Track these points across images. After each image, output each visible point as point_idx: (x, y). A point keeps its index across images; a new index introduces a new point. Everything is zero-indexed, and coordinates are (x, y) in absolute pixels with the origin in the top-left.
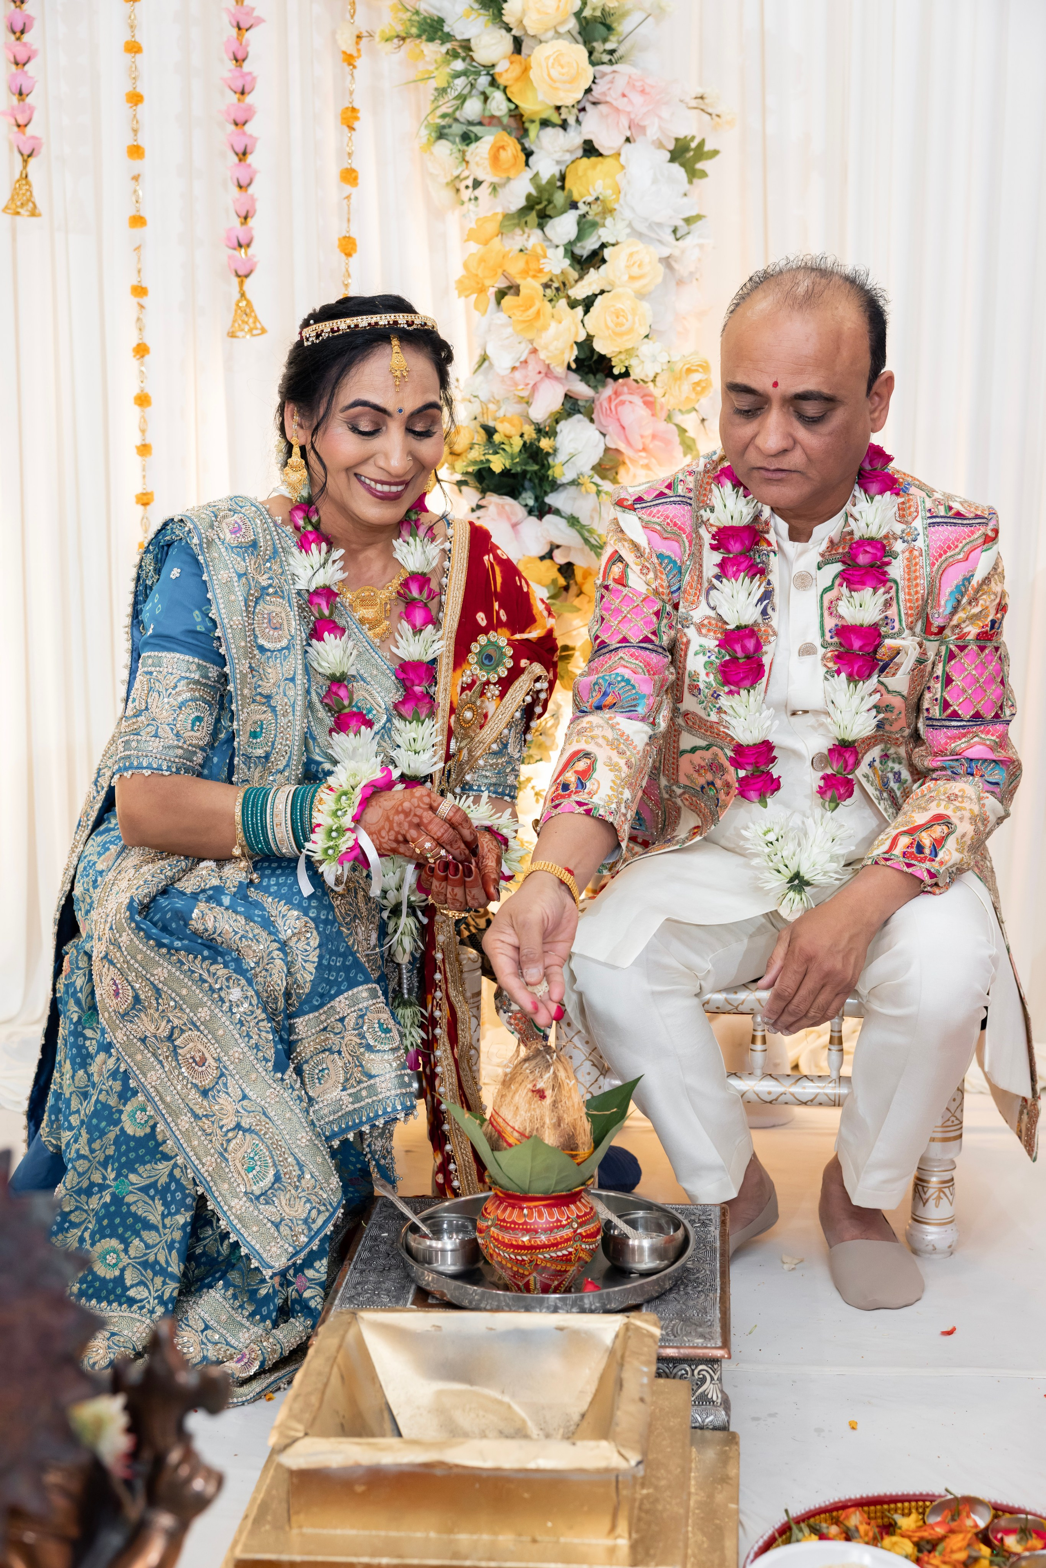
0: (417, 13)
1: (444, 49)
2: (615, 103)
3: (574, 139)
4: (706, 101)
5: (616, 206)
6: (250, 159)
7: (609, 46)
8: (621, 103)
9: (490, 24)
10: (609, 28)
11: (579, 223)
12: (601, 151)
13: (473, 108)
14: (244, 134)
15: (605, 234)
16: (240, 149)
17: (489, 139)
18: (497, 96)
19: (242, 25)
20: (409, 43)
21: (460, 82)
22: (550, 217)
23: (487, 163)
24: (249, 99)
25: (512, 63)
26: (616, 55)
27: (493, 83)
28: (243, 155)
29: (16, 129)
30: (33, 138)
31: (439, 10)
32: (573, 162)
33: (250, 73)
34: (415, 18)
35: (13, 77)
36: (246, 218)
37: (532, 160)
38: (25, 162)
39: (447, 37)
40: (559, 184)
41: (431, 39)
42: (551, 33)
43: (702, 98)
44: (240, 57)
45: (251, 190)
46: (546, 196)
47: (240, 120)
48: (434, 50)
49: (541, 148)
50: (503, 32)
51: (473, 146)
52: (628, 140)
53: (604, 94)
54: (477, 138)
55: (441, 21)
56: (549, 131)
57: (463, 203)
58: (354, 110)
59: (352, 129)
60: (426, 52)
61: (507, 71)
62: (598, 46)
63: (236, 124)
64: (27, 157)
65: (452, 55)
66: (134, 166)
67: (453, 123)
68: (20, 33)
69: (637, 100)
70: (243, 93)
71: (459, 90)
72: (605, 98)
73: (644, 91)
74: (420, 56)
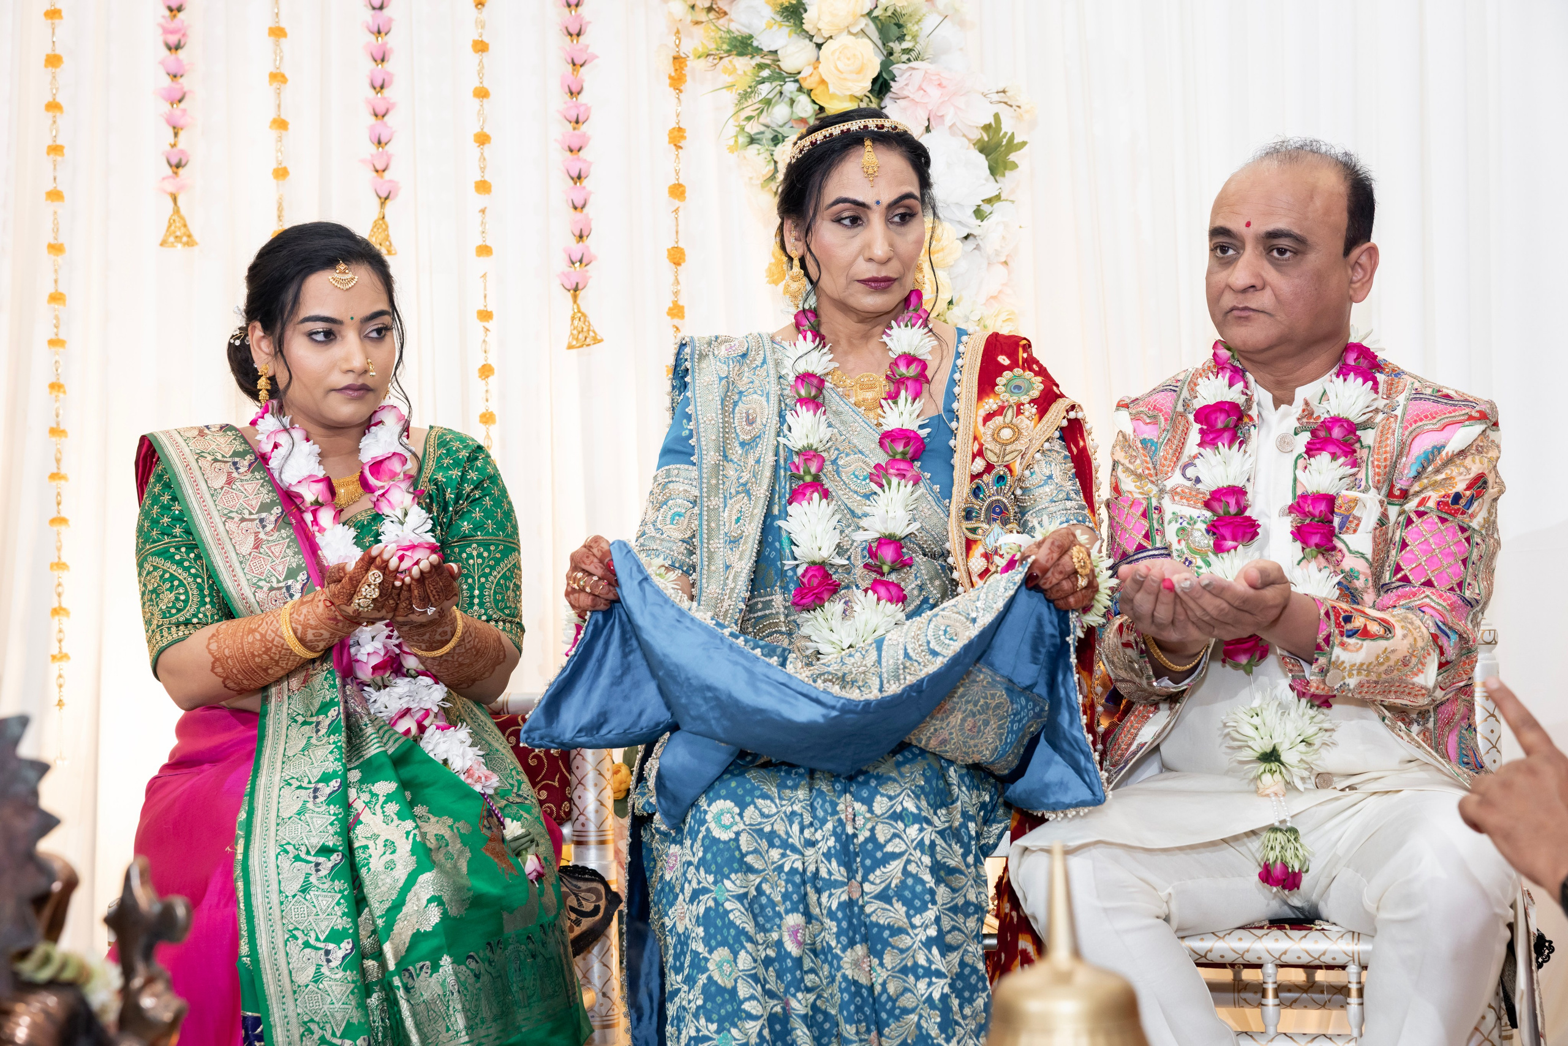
0: (729, 31)
1: (754, 62)
2: (911, 96)
4: (1008, 94)
6: (585, 181)
7: (906, 45)
8: (918, 96)
9: (794, 36)
10: (899, 26)
13: (780, 113)
14: (579, 159)
16: (575, 174)
18: (803, 99)
19: (576, 62)
20: (723, 61)
21: (765, 89)
24: (584, 128)
25: (815, 69)
26: (913, 54)
27: (800, 89)
28: (578, 179)
29: (375, 174)
30: (390, 181)
31: (748, 28)
33: (585, 104)
34: (727, 36)
35: (372, 128)
36: (581, 237)
38: (383, 204)
39: (758, 50)
41: (741, 54)
43: (1003, 92)
44: (575, 89)
45: (586, 210)
47: (575, 146)
48: (744, 65)
50: (807, 41)
51: (780, 145)
52: (929, 129)
53: (903, 90)
54: (784, 138)
55: (751, 37)
58: (680, 129)
59: (679, 147)
60: (738, 66)
61: (810, 77)
62: (897, 47)
63: (571, 151)
64: (384, 200)
65: (761, 67)
66: (482, 200)
67: (763, 129)
68: (380, 87)
69: (934, 93)
70: (577, 122)
71: (763, 95)
72: (905, 93)
73: (941, 84)
74: (731, 71)
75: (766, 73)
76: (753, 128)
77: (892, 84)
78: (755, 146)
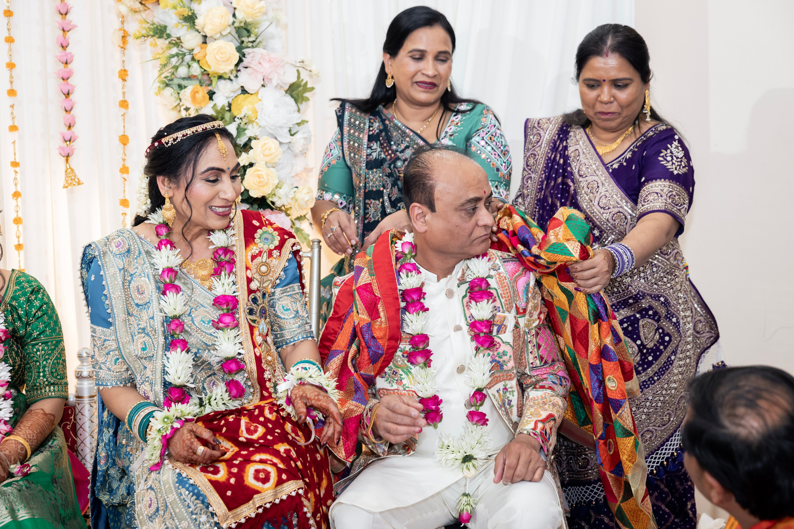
0: (153, 24)
1: (167, 42)
2: (255, 68)
3: (236, 85)
4: (305, 63)
5: (254, 119)
6: (71, 97)
7: (251, 39)
8: (257, 67)
9: (190, 30)
10: (248, 31)
11: (238, 129)
12: (249, 91)
13: (183, 71)
14: (68, 84)
15: (250, 133)
16: (66, 92)
17: (191, 86)
18: (195, 65)
19: (65, 29)
20: (150, 40)
21: (174, 61)
23: (190, 99)
24: (70, 66)
25: (201, 48)
26: (255, 44)
27: (193, 59)
28: (68, 95)
31: (164, 22)
32: (236, 97)
33: (70, 53)
34: (152, 27)
36: (70, 127)
37: (214, 97)
39: (169, 36)
40: (227, 108)
41: (160, 37)
42: (218, 35)
43: (303, 62)
44: (64, 45)
45: (72, 112)
46: (220, 116)
47: (65, 77)
48: (162, 43)
49: (219, 90)
50: (197, 33)
51: (183, 91)
52: (263, 86)
53: (249, 62)
54: (185, 87)
55: (165, 27)
56: (222, 81)
58: (125, 70)
59: (125, 80)
60: (158, 43)
61: (199, 53)
62: (245, 39)
63: (63, 79)
65: (171, 45)
66: (11, 100)
67: (173, 80)
69: (266, 65)
70: (66, 63)
71: (174, 64)
72: (251, 65)
73: (270, 61)
74: (155, 45)
75: (174, 50)
77: (244, 59)
78: (169, 88)
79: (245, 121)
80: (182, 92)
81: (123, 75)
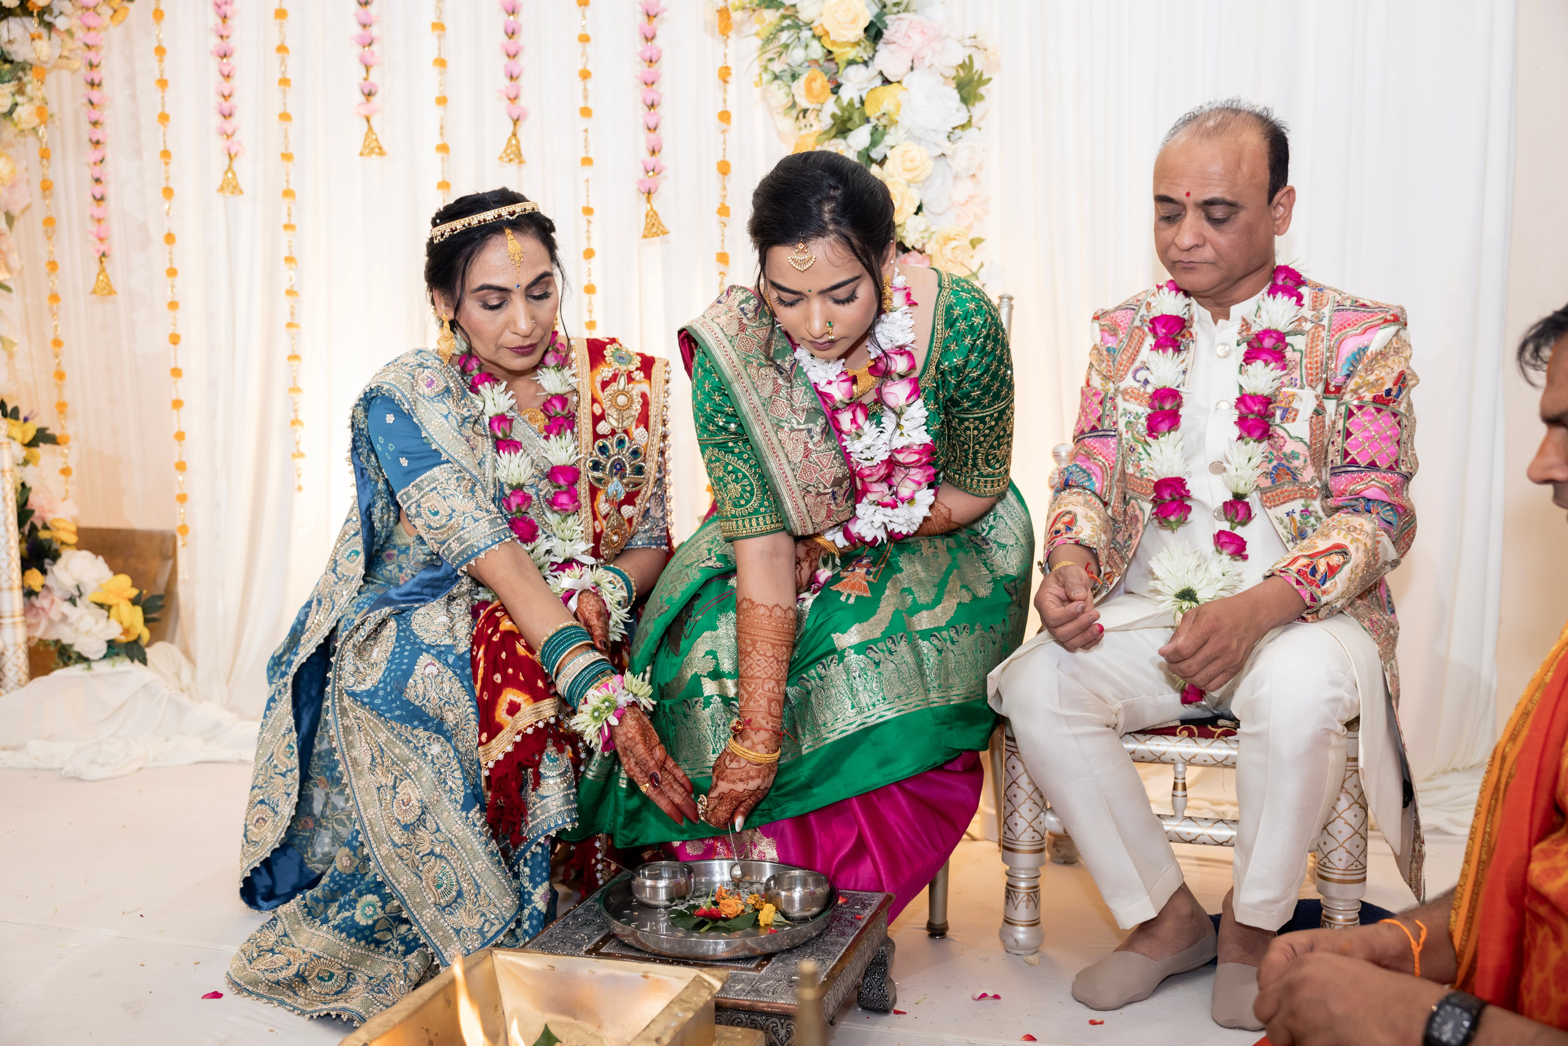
1: (778, 14)
2: (899, 42)
3: (873, 71)
4: (979, 39)
5: (897, 118)
6: (657, 109)
8: (904, 42)
11: (872, 135)
12: (891, 79)
13: (797, 55)
14: (653, 91)
15: (888, 140)
16: (649, 103)
17: (805, 75)
18: (815, 44)
19: (651, 14)
20: (755, 12)
21: (784, 36)
22: (850, 130)
23: (804, 93)
24: (656, 66)
26: (902, 7)
27: (814, 36)
28: (652, 106)
29: (509, 102)
30: (521, 106)
32: (872, 89)
33: (657, 47)
35: (506, 67)
36: (653, 152)
37: (842, 91)
38: (515, 124)
39: (780, 5)
40: (858, 106)
43: (975, 37)
44: (649, 36)
45: (658, 131)
46: (847, 114)
47: (649, 80)
48: (770, 16)
49: (848, 80)
51: (797, 82)
52: (912, 69)
53: (892, 36)
54: (800, 76)
56: (854, 68)
57: (800, 129)
58: (727, 68)
59: (726, 82)
60: (765, 17)
61: (821, 25)
63: (646, 84)
64: (516, 121)
65: (784, 17)
66: (584, 123)
67: (786, 67)
68: (511, 34)
69: (917, 39)
70: (651, 62)
71: (783, 41)
72: (893, 39)
73: (922, 32)
74: (762, 21)
75: (788, 22)
76: (777, 67)
77: (885, 31)
78: (778, 82)
79: (883, 121)
80: (795, 85)
81: (725, 74)
